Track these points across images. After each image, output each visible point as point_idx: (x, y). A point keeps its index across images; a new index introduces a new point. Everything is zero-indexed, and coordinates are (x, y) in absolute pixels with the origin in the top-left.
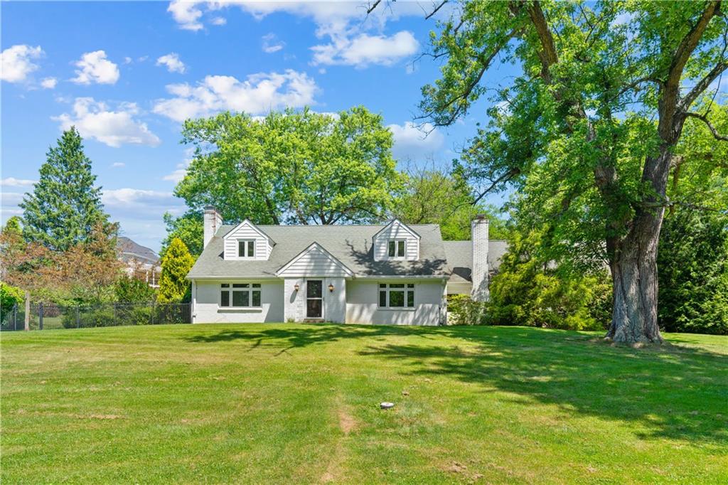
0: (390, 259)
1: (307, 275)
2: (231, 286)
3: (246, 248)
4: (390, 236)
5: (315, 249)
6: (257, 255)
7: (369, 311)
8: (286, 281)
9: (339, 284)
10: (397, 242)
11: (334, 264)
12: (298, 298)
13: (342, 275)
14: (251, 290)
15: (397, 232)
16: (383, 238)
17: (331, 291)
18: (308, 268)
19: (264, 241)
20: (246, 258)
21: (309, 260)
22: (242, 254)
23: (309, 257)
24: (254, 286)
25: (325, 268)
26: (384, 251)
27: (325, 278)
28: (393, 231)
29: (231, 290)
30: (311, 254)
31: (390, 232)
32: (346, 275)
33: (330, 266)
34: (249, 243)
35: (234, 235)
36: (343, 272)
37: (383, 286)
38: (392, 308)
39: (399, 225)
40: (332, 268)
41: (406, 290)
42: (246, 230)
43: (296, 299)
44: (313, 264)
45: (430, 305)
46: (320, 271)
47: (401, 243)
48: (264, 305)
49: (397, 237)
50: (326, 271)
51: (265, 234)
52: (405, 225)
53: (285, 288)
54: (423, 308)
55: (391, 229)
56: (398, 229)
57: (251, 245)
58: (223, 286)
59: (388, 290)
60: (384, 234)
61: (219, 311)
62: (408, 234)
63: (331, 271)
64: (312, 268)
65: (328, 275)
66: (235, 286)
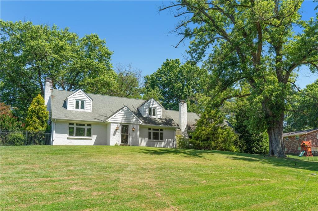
0: (150, 116)
1: (123, 122)
2: (75, 124)
3: (80, 104)
4: (150, 106)
5: (126, 109)
6: (86, 109)
7: (145, 141)
8: (111, 124)
9: (137, 127)
10: (152, 109)
11: (135, 118)
12: (117, 133)
13: (139, 123)
14: (86, 127)
15: (153, 104)
16: (147, 106)
17: (133, 131)
18: (123, 118)
19: (90, 102)
20: (80, 110)
21: (123, 115)
22: (77, 107)
23: (124, 113)
24: (88, 125)
25: (131, 119)
26: (147, 113)
27: (130, 124)
28: (151, 103)
29: (75, 127)
30: (125, 112)
31: (150, 104)
32: (140, 124)
33: (133, 118)
34: (81, 102)
35: (73, 97)
36: (139, 122)
37: (150, 129)
38: (154, 140)
39: (154, 101)
40: (135, 119)
41: (159, 132)
42: (80, 94)
43: (116, 134)
44: (125, 117)
45: (170, 140)
46: (129, 121)
47: (154, 110)
48: (93, 136)
49: (153, 107)
50: (132, 121)
51: (91, 98)
52: (156, 101)
53: (111, 128)
54: (168, 141)
55: (150, 102)
56: (153, 103)
57: (83, 103)
58: (70, 124)
59: (152, 131)
60: (147, 105)
61: (68, 139)
62: (157, 106)
63: (134, 121)
64: (125, 118)
65: (132, 123)
66: (77, 124)
